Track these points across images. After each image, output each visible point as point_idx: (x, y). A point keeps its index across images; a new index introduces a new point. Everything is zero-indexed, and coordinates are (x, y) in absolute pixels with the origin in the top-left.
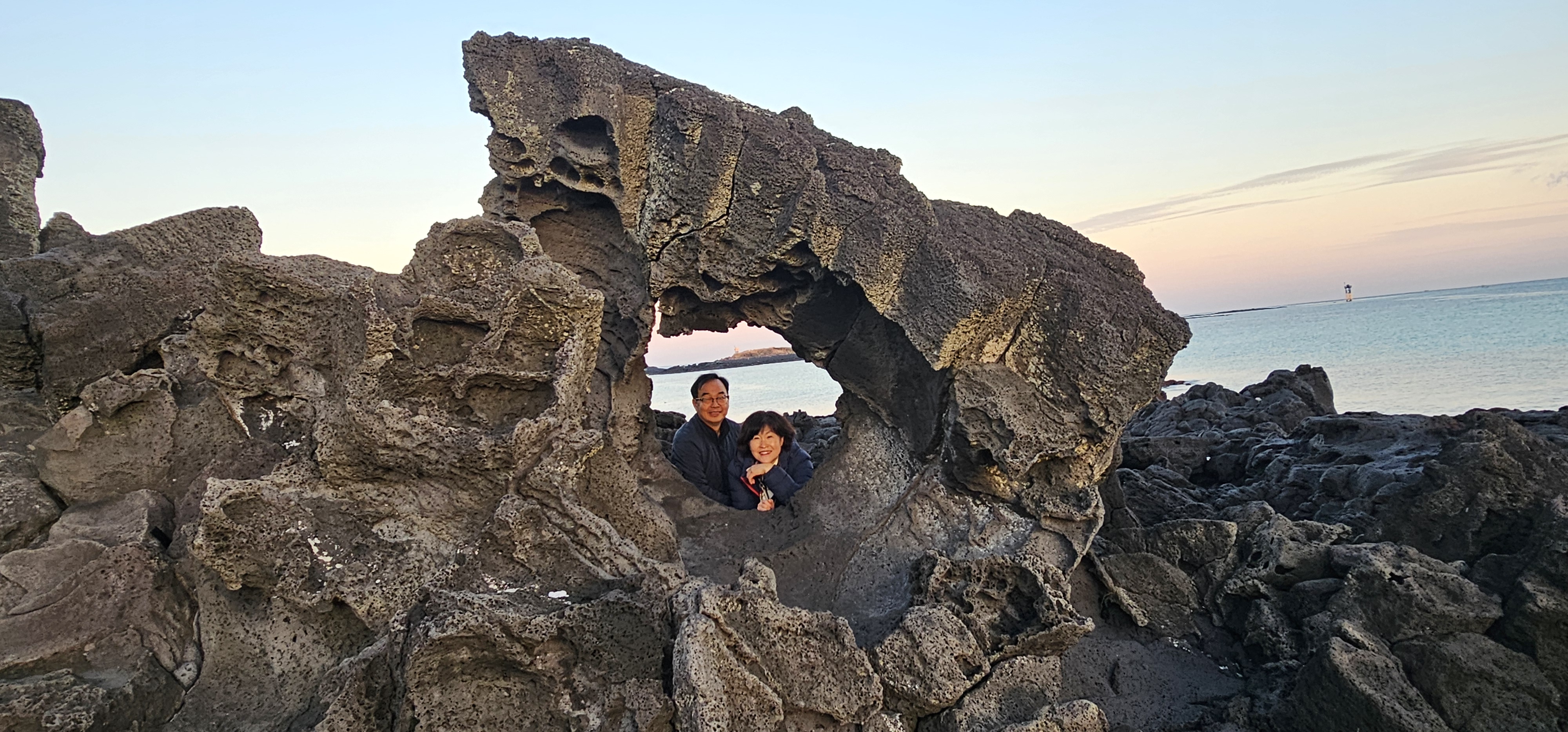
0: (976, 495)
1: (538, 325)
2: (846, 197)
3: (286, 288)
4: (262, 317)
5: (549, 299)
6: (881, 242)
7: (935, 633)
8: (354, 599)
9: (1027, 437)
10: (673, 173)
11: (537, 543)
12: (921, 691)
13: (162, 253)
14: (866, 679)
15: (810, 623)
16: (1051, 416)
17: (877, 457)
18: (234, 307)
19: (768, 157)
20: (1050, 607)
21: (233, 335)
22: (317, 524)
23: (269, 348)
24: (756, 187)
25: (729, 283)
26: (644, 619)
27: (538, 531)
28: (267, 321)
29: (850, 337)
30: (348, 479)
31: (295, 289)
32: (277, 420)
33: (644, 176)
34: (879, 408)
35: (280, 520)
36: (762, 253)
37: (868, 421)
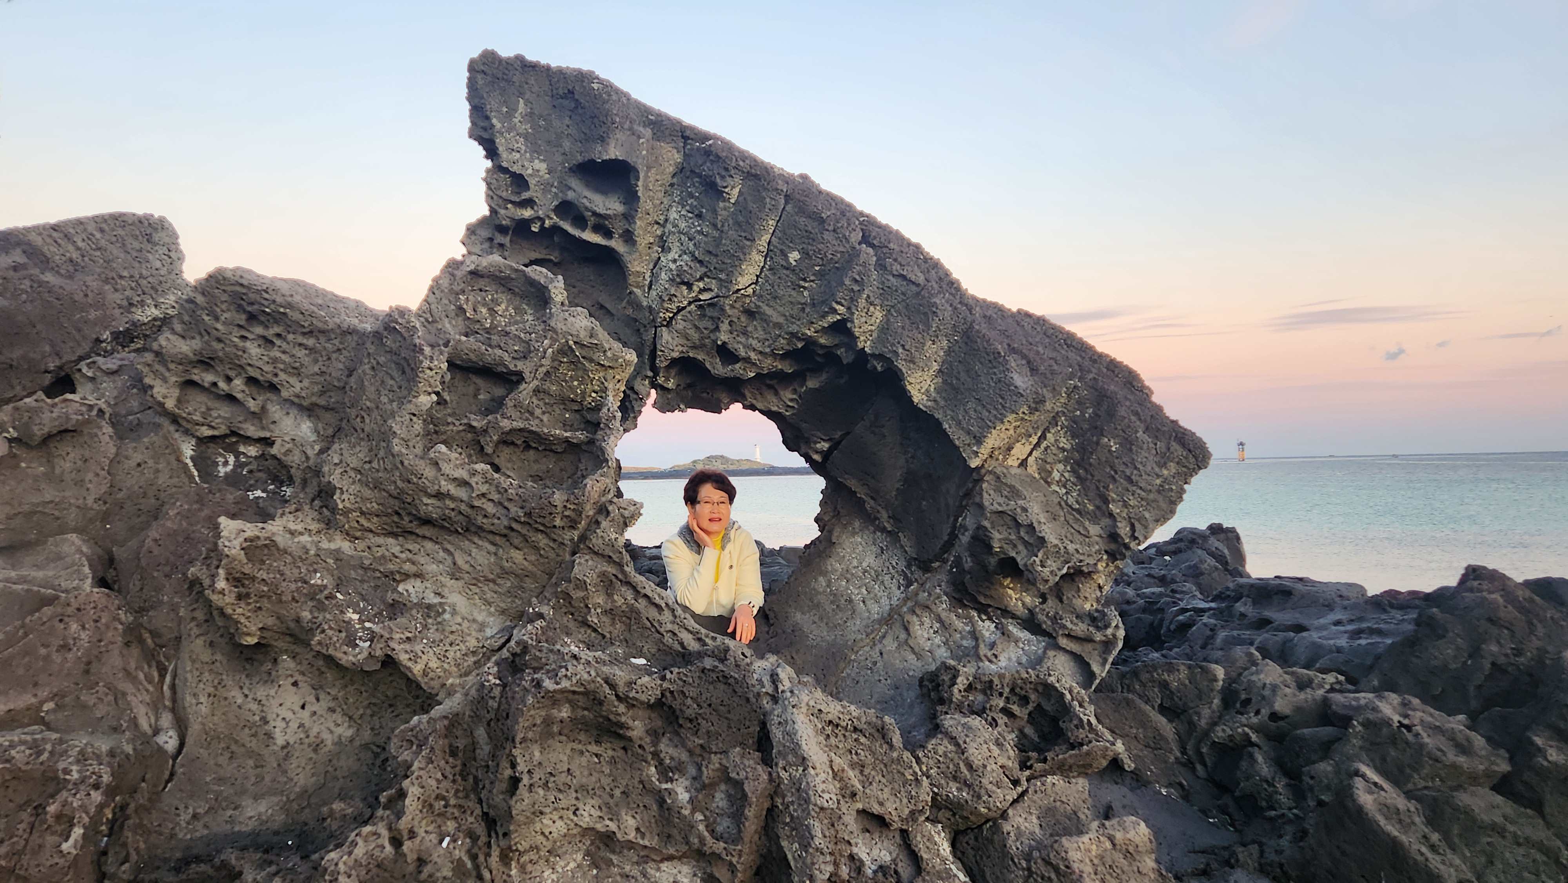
0: (982, 609)
1: (566, 381)
2: (894, 276)
3: (284, 314)
4: (248, 344)
5: (584, 354)
6: (929, 327)
7: (978, 740)
8: (407, 656)
9: (1056, 546)
10: (701, 232)
11: (608, 607)
12: (969, 798)
13: (71, 261)
14: (914, 783)
15: (859, 719)
16: (1076, 526)
17: (865, 565)
18: (217, 330)
19: (812, 226)
20: (1080, 725)
21: (205, 362)
22: (339, 578)
23: (251, 381)
24: (794, 256)
25: (749, 358)
26: (739, 690)
27: (609, 595)
28: (254, 350)
29: (859, 429)
30: (371, 531)
31: (296, 316)
32: (239, 465)
33: (659, 232)
34: (879, 508)
35: (297, 571)
36: (794, 328)
37: (857, 524)
